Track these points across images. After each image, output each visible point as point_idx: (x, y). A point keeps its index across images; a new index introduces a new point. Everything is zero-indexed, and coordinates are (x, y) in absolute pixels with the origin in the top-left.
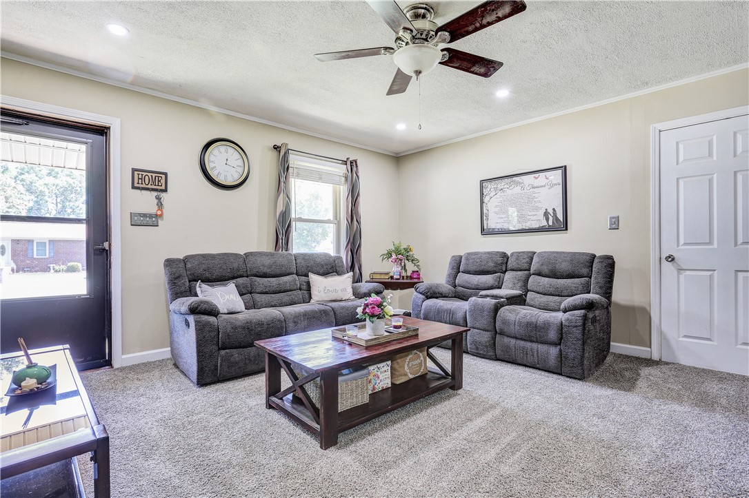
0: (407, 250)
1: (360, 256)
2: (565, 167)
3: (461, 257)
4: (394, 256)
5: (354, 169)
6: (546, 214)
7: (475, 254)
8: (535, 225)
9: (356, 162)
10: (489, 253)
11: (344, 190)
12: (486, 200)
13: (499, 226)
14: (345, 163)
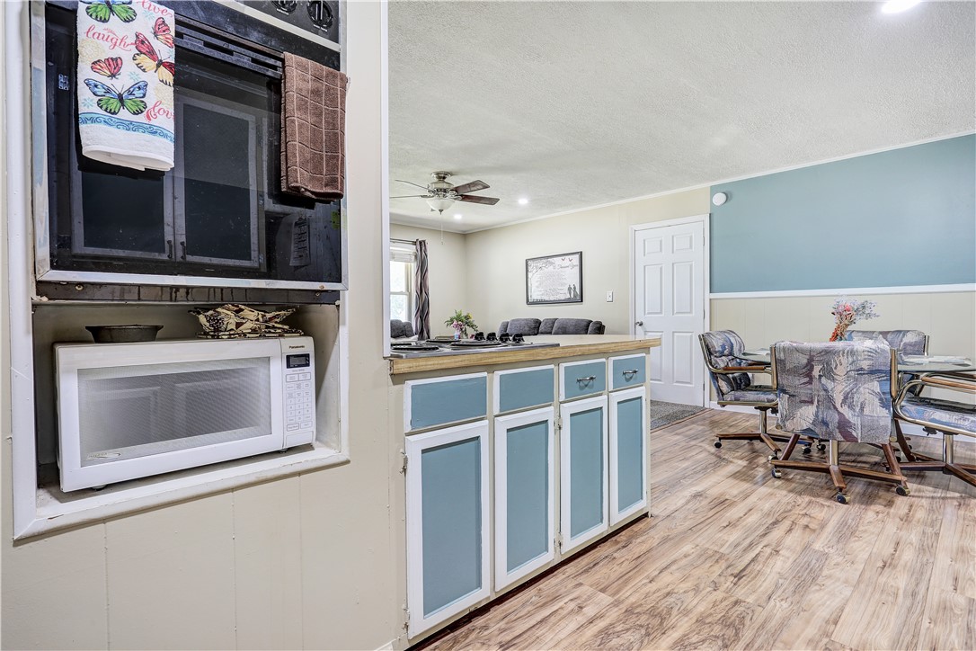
0: (467, 317)
1: (428, 322)
2: (581, 253)
3: (508, 323)
4: (455, 322)
5: (423, 248)
6: (570, 289)
7: (517, 320)
8: (562, 297)
9: (424, 241)
10: (526, 320)
11: (414, 266)
12: (530, 275)
13: (539, 298)
14: (415, 243)
